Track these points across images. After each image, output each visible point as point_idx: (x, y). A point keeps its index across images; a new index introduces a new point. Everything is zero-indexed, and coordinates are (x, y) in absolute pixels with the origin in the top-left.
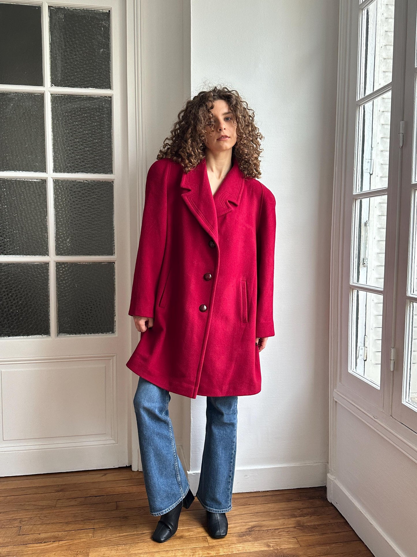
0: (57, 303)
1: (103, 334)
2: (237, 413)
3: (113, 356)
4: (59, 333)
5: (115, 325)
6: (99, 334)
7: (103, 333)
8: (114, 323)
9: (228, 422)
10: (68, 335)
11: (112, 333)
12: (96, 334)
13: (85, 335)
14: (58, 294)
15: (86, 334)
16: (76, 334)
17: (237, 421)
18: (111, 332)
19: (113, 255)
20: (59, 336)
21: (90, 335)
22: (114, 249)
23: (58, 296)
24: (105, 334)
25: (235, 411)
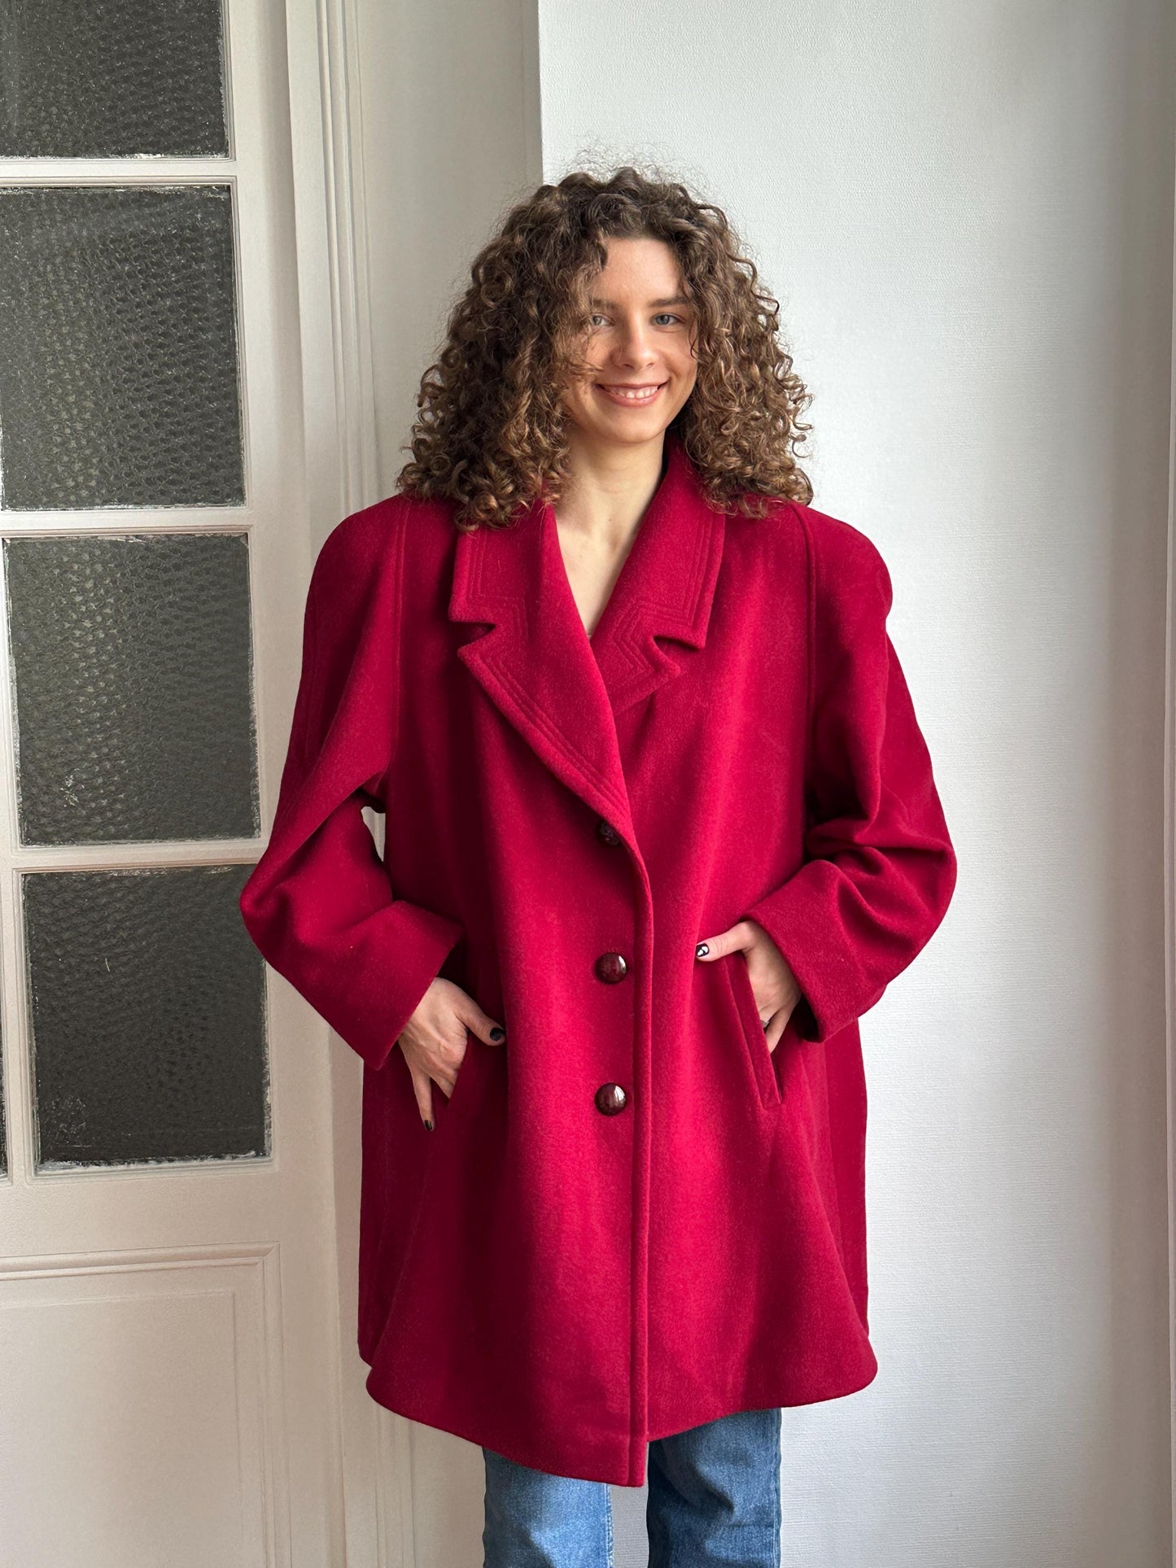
0: (30, 1039)
1: (219, 1162)
2: (779, 1523)
3: (265, 1253)
4: (42, 1162)
5: (267, 1122)
6: (205, 1162)
7: (220, 1157)
8: (264, 1115)
9: (739, 1557)
10: (80, 1169)
11: (257, 1155)
12: (194, 1163)
13: (145, 1166)
14: (34, 1000)
15: (152, 1164)
16: (110, 1164)
17: (779, 1556)
18: (253, 1153)
19: (253, 833)
20: (43, 1172)
21: (166, 1164)
22: (258, 809)
23: (34, 1007)
24: (227, 1160)
25: (768, 1514)
